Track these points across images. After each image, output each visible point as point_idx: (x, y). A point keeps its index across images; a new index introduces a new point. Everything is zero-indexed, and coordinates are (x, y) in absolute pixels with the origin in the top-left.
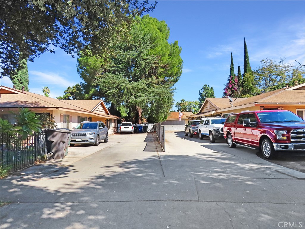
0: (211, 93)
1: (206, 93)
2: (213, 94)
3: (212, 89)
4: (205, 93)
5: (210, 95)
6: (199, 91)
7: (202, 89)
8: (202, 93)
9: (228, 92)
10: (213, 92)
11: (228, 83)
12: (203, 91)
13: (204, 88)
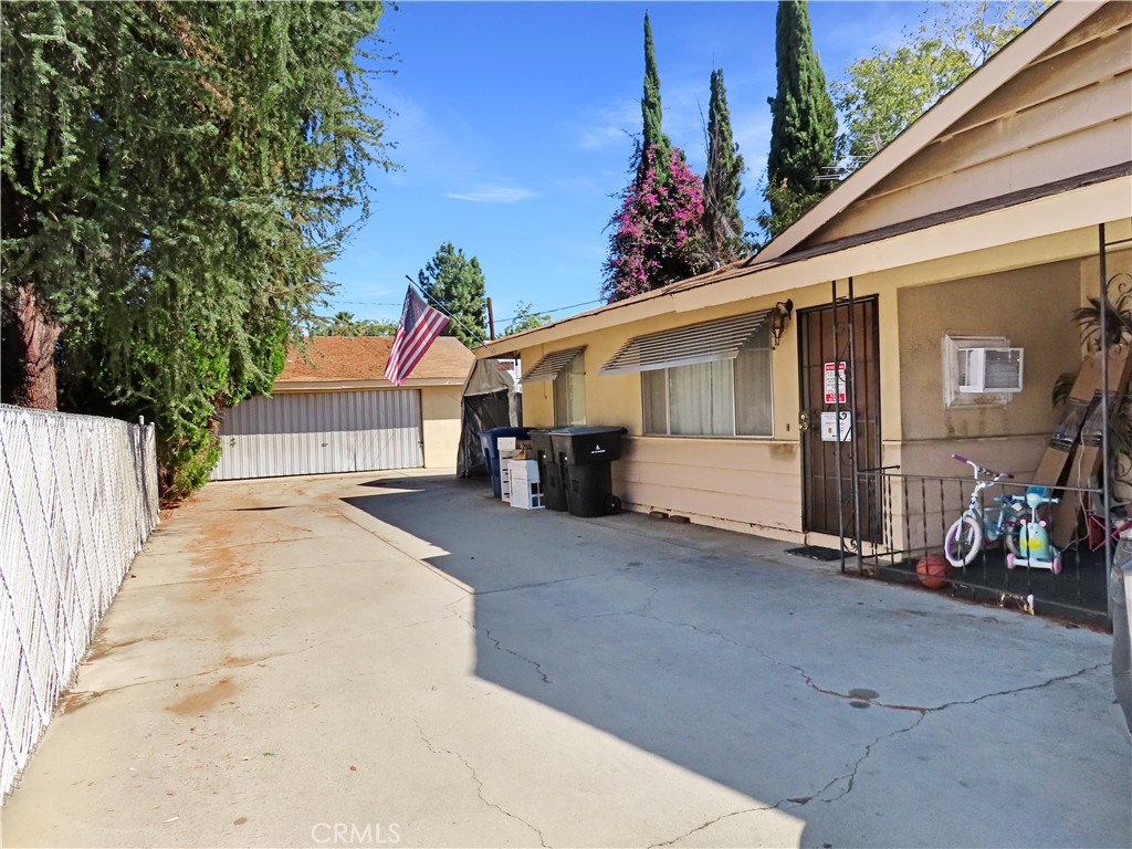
0: (474, 281)
1: (453, 282)
2: (482, 286)
3: (474, 267)
4: (448, 281)
5: (470, 293)
6: (421, 274)
7: (432, 264)
8: (432, 281)
9: (639, 231)
10: (482, 278)
11: (639, 184)
12: (436, 271)
13: (440, 262)
